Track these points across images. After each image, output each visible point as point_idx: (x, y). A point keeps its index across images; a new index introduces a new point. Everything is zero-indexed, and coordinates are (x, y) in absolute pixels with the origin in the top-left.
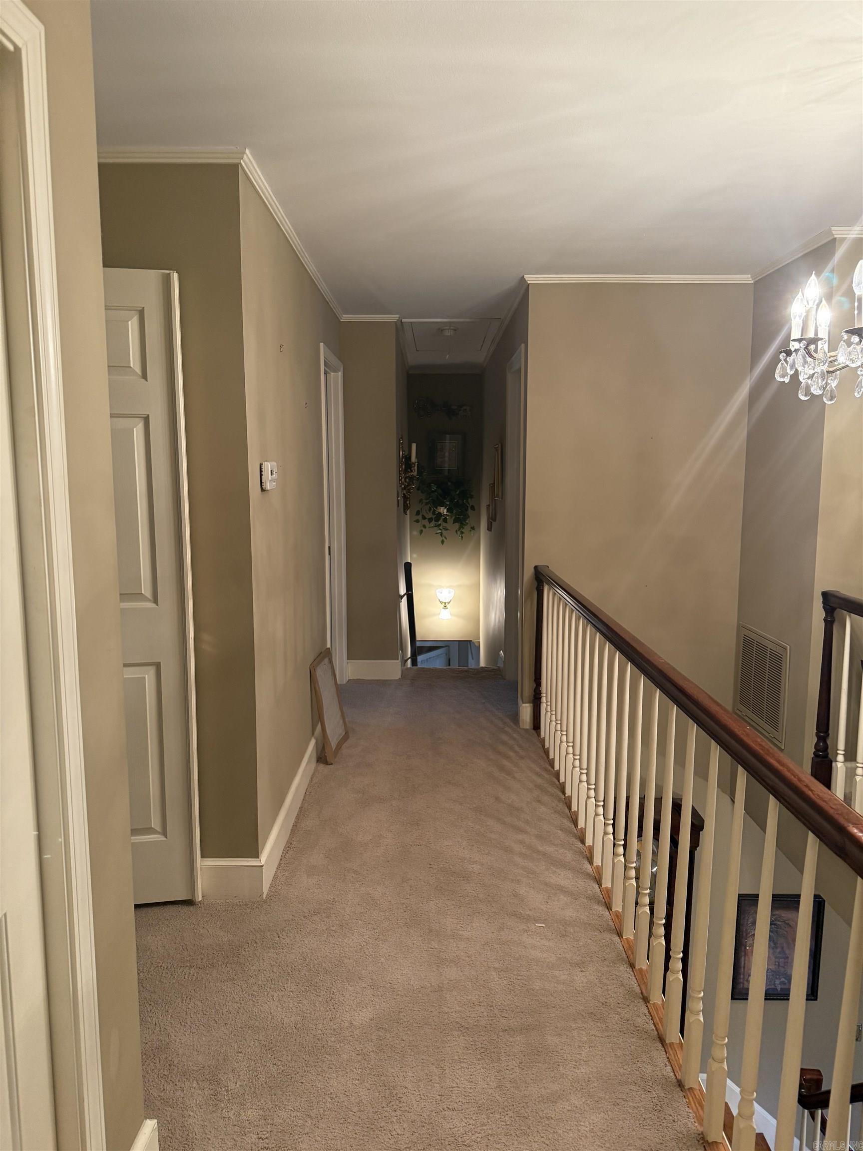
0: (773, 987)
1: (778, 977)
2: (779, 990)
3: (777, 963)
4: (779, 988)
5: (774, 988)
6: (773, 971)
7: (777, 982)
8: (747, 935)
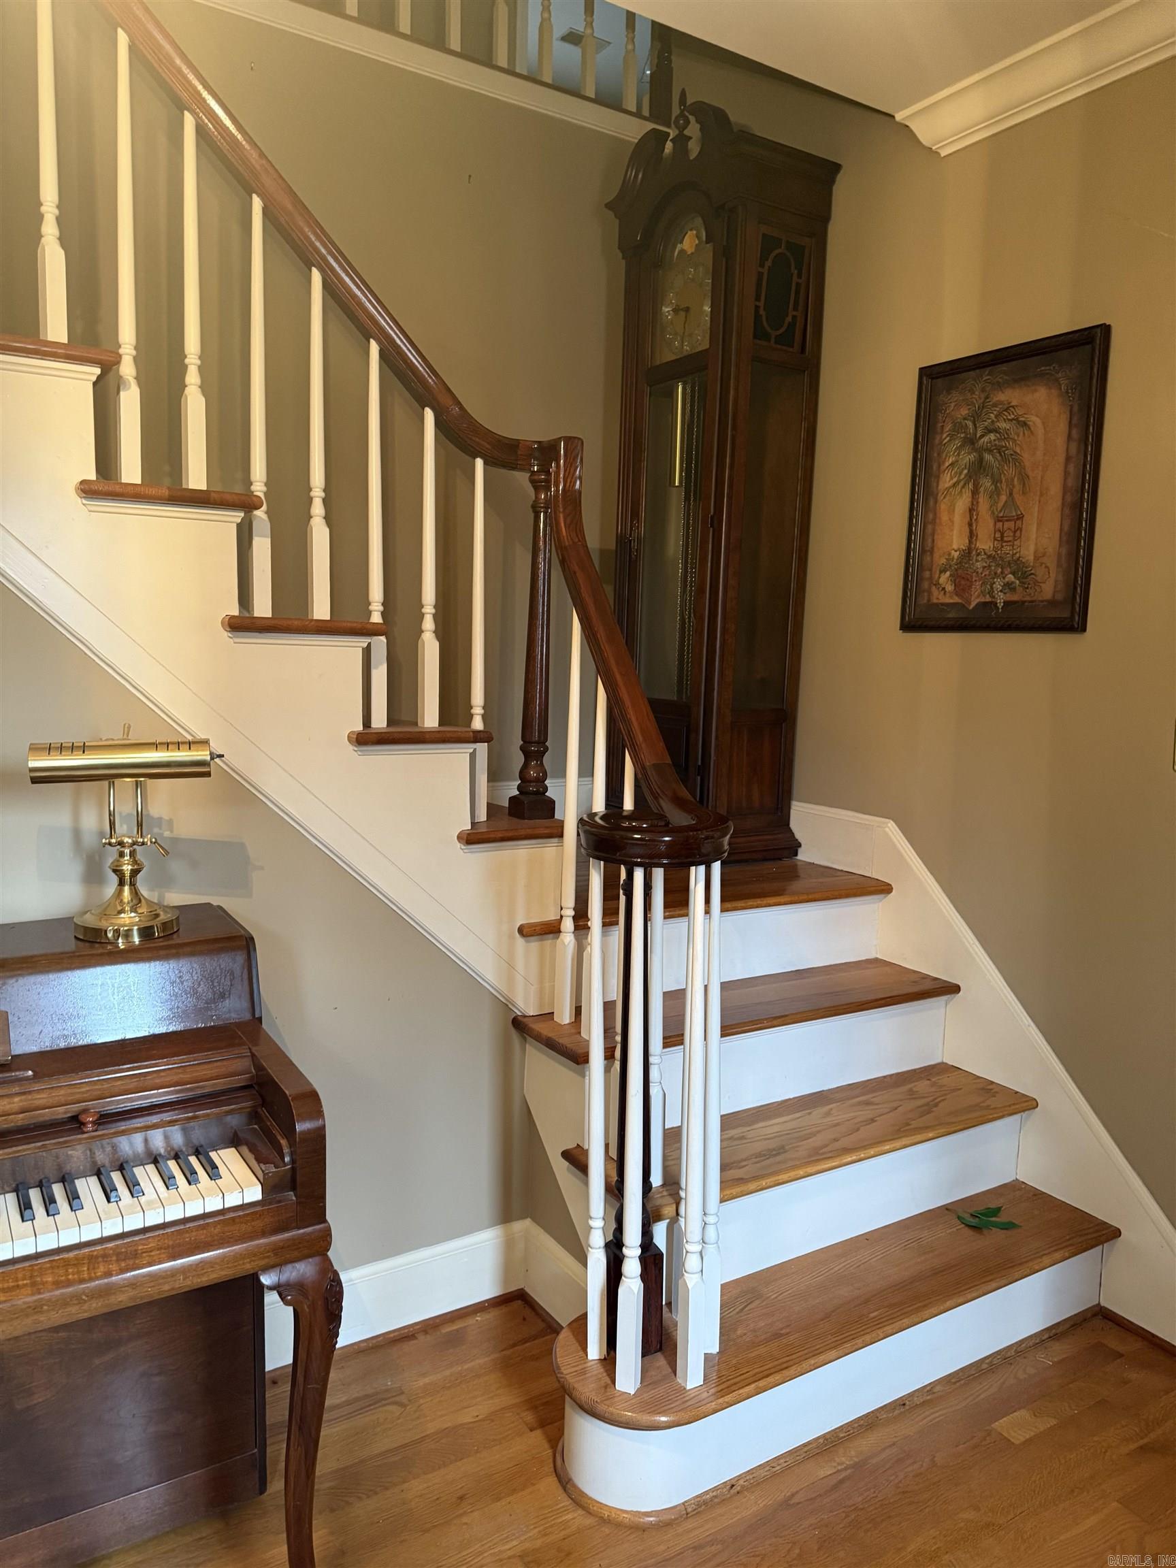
0: (988, 599)
1: (999, 570)
2: (1000, 606)
3: (998, 535)
4: (1000, 599)
5: (991, 603)
6: (989, 557)
7: (998, 585)
8: (939, 466)
